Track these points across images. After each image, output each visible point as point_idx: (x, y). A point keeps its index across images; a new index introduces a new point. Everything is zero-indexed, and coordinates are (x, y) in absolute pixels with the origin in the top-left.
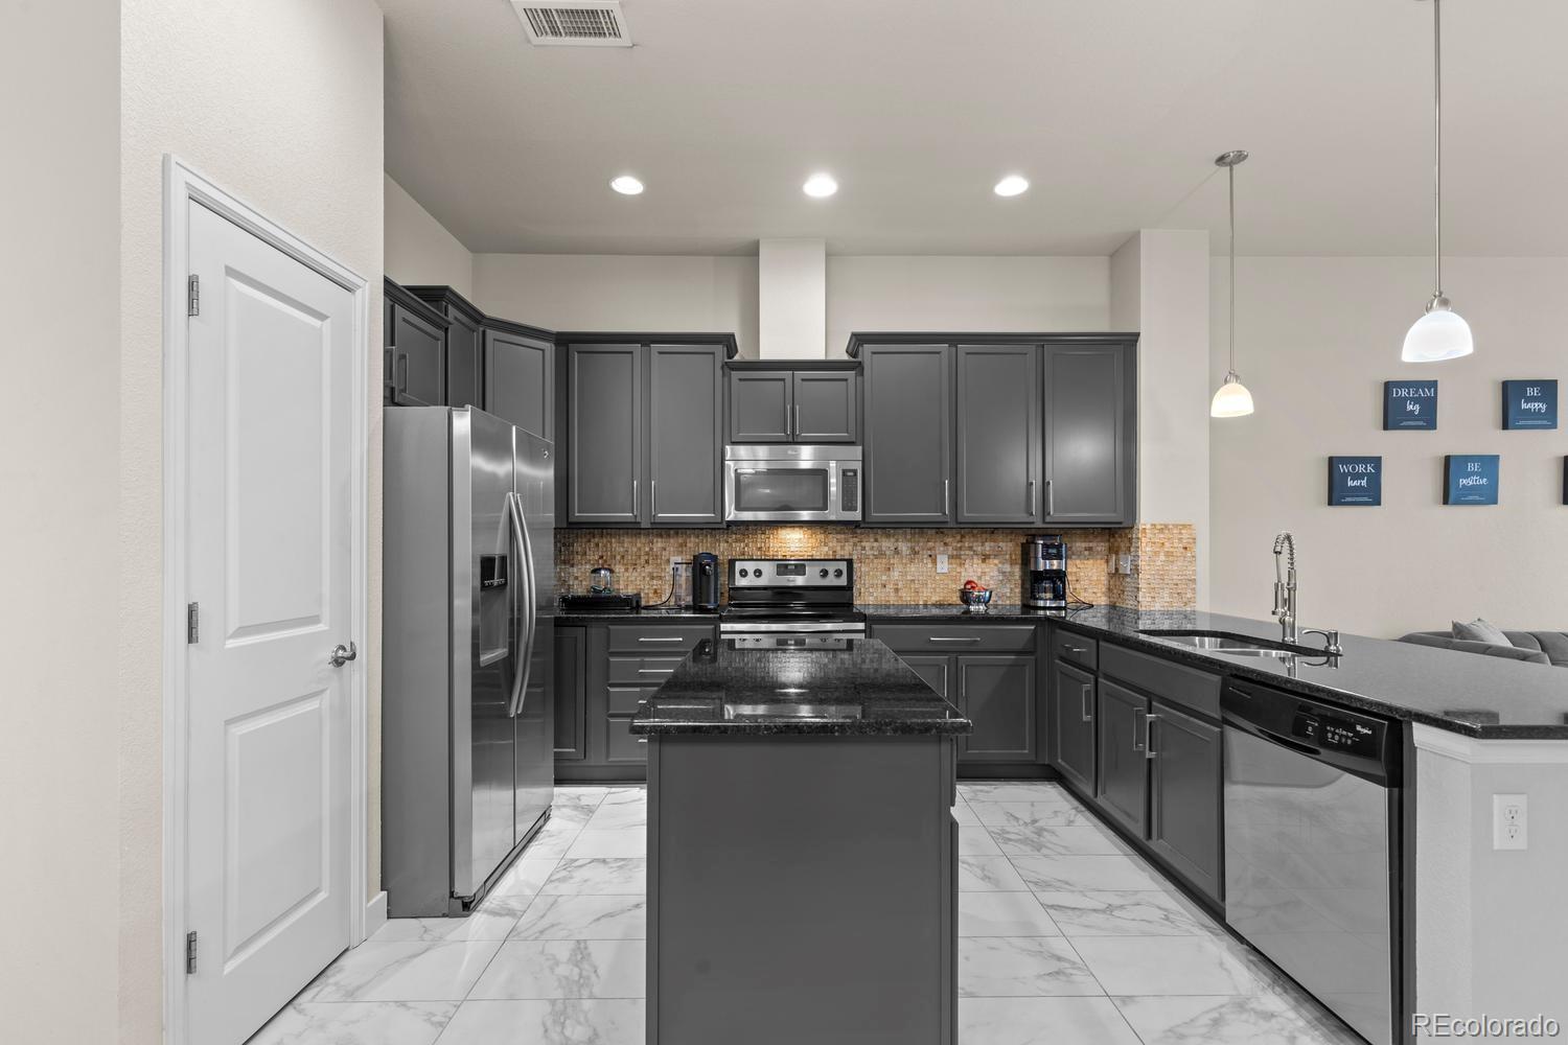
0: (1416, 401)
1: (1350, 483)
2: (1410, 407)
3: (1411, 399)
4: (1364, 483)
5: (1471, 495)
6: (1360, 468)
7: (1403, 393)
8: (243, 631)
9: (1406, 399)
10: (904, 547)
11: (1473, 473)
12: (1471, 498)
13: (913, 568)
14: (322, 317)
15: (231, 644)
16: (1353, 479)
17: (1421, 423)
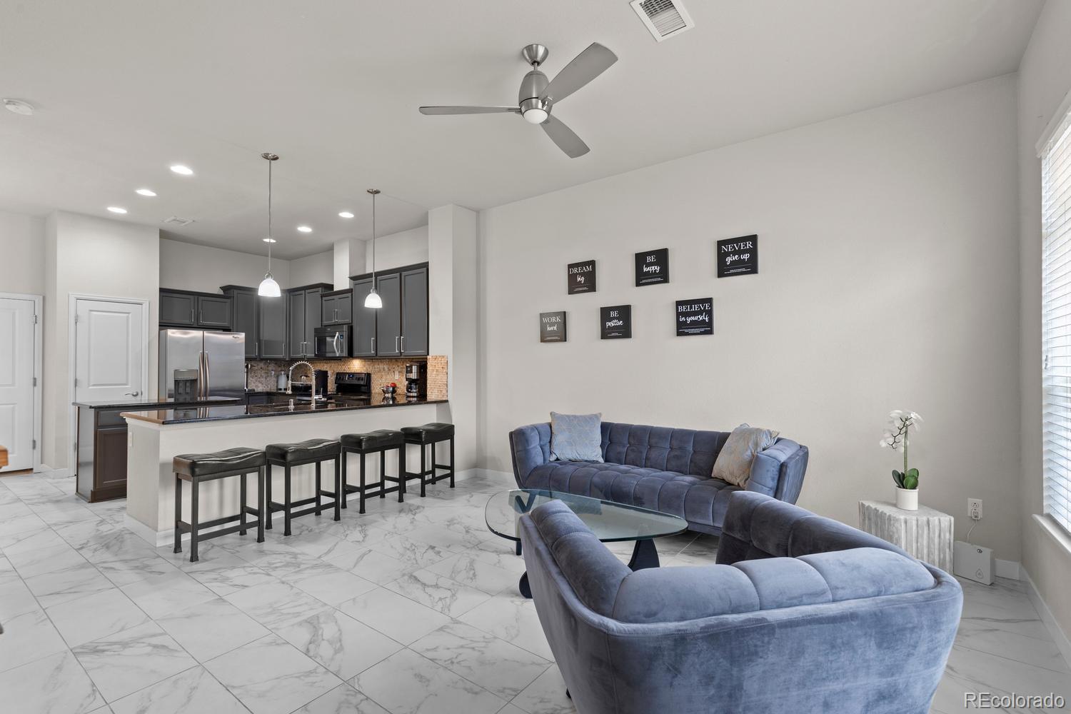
0: (582, 275)
1: (548, 329)
2: (579, 279)
3: (579, 274)
4: (555, 328)
5: (614, 332)
6: (553, 319)
7: (575, 271)
8: (94, 385)
9: (577, 274)
10: (386, 367)
11: (614, 318)
12: (613, 334)
13: (388, 377)
14: (128, 313)
15: (90, 388)
16: (550, 326)
17: (585, 288)
